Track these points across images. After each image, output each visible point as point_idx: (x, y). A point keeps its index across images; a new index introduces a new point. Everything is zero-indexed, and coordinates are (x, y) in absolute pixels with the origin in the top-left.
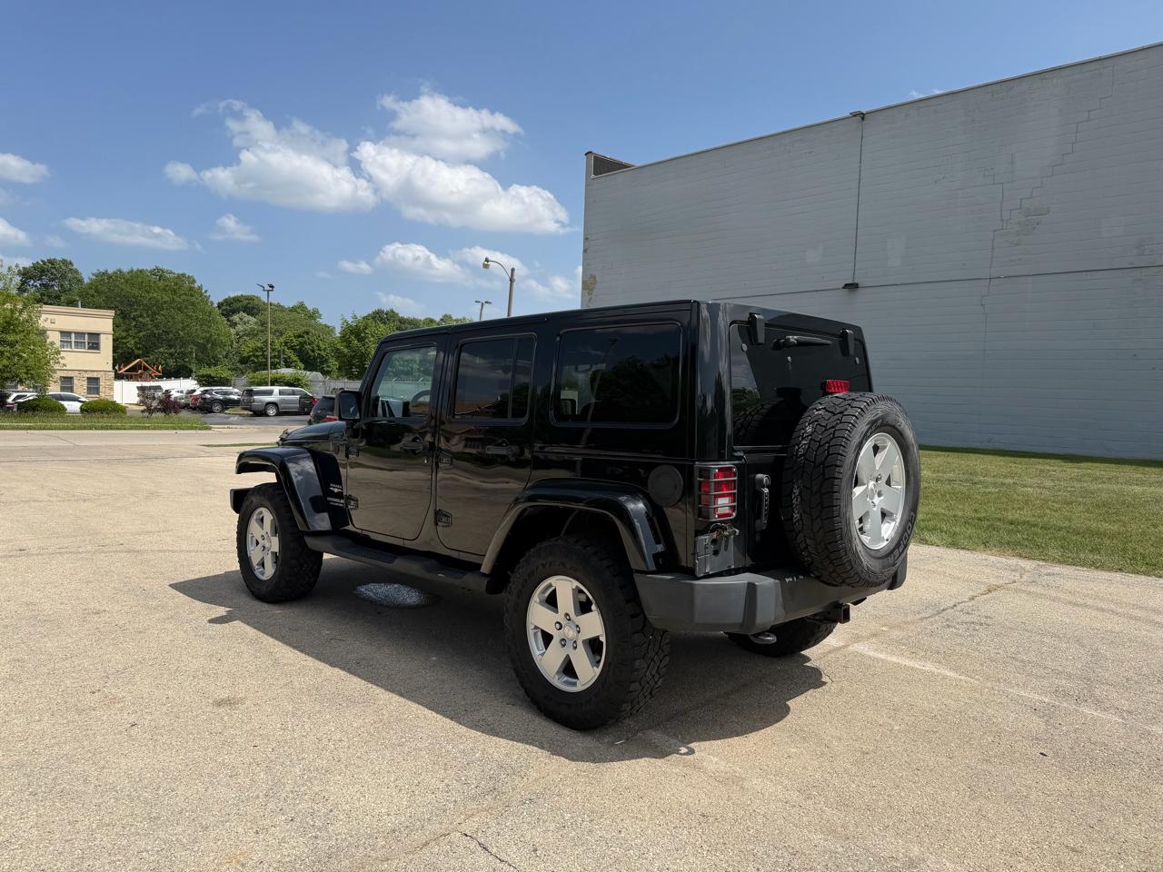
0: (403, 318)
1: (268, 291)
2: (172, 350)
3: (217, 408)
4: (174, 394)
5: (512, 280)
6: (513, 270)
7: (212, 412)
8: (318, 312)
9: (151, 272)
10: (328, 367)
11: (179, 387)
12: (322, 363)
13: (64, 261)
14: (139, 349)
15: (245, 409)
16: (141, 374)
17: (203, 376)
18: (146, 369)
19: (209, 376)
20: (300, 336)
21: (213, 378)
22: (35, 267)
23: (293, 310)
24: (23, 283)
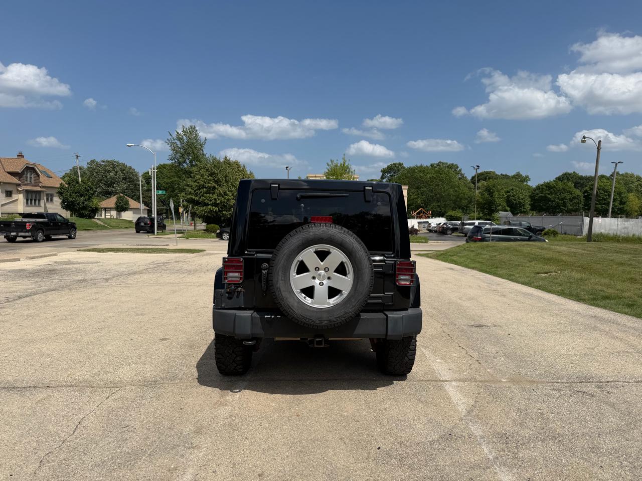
0: (582, 176)
1: (476, 169)
2: (439, 204)
3: (449, 232)
4: (433, 225)
5: (599, 148)
6: (600, 142)
7: (447, 234)
8: (528, 177)
9: (437, 164)
10: (524, 209)
11: (435, 222)
12: (521, 207)
13: (400, 164)
14: (422, 203)
15: (460, 233)
16: (422, 215)
17: (448, 216)
18: (424, 212)
19: (451, 216)
20: (508, 192)
21: (453, 217)
22: (388, 167)
23: (514, 177)
24: (383, 175)
